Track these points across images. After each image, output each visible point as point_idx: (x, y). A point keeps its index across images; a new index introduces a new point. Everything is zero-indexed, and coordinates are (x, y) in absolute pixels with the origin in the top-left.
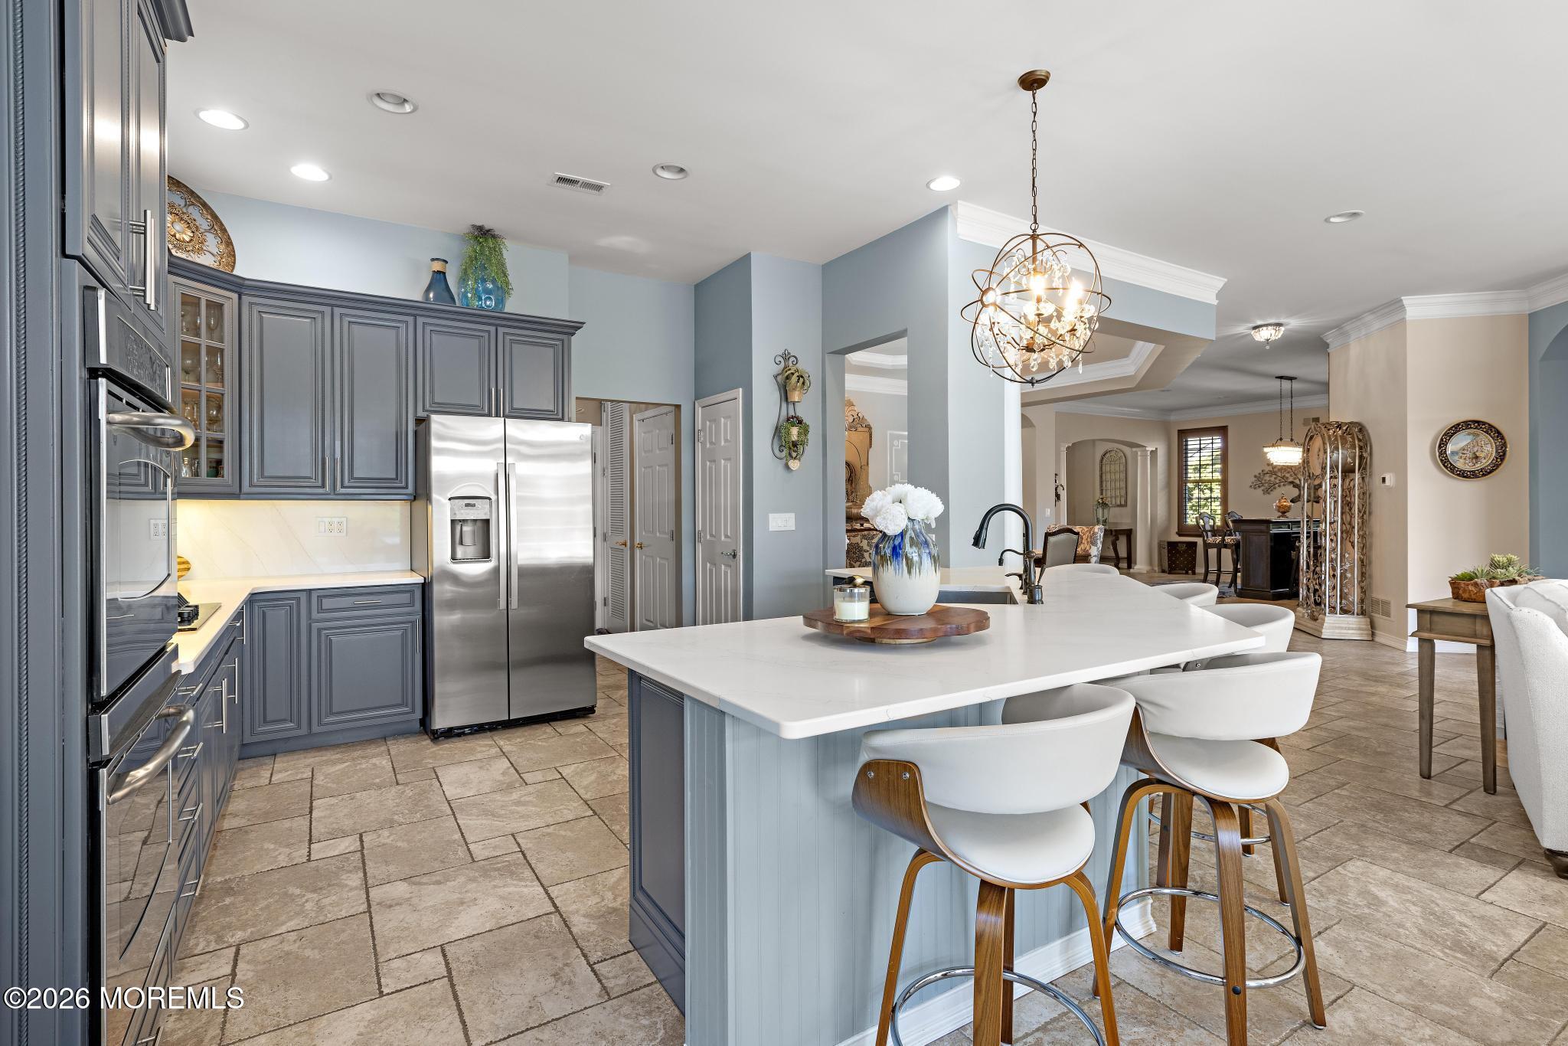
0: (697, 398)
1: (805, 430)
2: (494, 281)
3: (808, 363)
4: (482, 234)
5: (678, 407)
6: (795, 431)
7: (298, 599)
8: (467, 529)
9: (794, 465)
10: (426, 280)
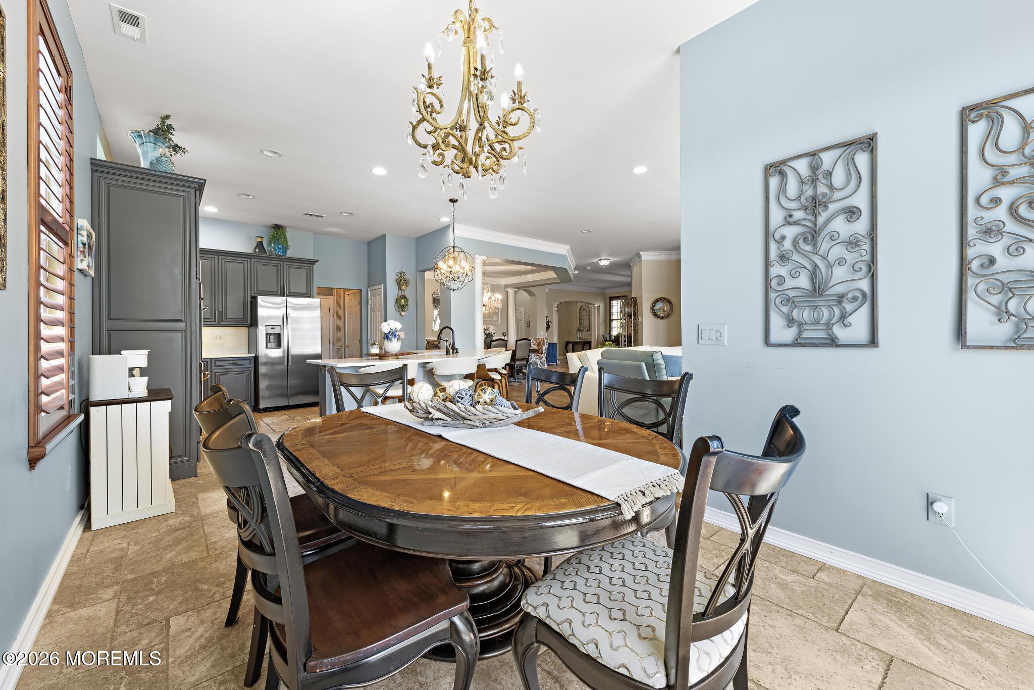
0: (369, 287)
1: (407, 301)
2: (282, 245)
3: (410, 276)
4: (277, 227)
5: (361, 290)
6: (403, 301)
7: (207, 362)
8: (272, 337)
9: (403, 314)
10: (255, 244)
